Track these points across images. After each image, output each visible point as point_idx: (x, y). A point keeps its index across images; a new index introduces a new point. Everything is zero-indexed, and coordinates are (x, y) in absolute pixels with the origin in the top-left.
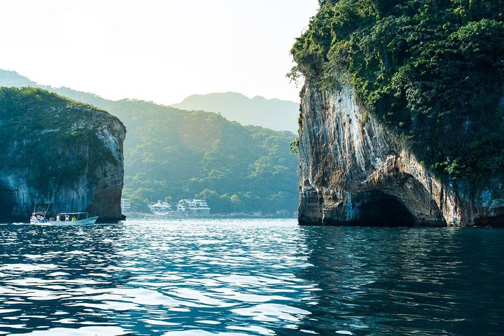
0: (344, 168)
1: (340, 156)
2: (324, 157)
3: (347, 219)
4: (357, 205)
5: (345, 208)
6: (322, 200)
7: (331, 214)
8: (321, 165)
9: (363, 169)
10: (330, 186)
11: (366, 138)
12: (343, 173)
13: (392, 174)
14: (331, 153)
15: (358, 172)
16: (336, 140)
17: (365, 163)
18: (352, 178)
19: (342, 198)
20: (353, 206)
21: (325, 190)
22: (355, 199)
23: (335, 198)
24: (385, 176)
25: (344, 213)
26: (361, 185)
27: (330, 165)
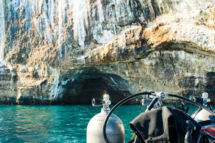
0: (54, 44)
1: (48, 30)
2: (22, 33)
3: (51, 98)
4: (64, 83)
5: (49, 86)
6: (16, 78)
7: (30, 92)
8: (18, 42)
9: (82, 43)
10: (29, 63)
11: (96, 7)
12: (51, 49)
13: (133, 47)
14: (34, 27)
15: (73, 47)
16: (44, 13)
17: (86, 37)
18: (63, 53)
19: (46, 75)
20: (59, 85)
21: (21, 67)
22: (64, 77)
23: (36, 76)
24: (119, 50)
25: (48, 91)
26: (76, 61)
27: (31, 41)
